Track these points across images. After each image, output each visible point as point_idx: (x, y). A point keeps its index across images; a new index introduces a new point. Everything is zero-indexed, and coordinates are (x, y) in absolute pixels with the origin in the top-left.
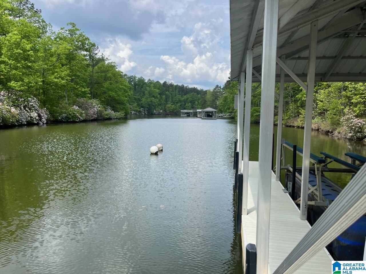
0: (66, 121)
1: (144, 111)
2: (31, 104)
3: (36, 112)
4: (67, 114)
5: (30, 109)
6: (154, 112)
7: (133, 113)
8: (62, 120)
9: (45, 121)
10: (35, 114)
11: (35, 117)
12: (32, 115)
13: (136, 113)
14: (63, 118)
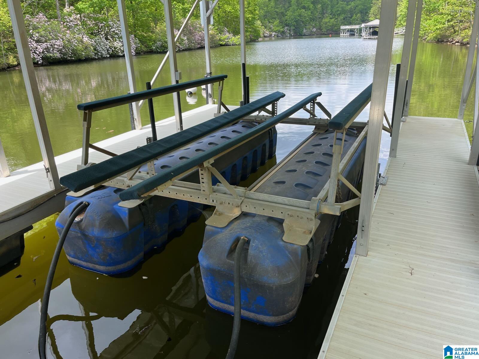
0: (162, 51)
1: (290, 30)
2: (113, 30)
3: (120, 41)
4: (162, 42)
5: (112, 37)
6: (304, 31)
7: (273, 36)
8: (156, 50)
9: (134, 53)
10: (119, 44)
11: (120, 47)
12: (115, 45)
13: (278, 34)
14: (158, 48)
